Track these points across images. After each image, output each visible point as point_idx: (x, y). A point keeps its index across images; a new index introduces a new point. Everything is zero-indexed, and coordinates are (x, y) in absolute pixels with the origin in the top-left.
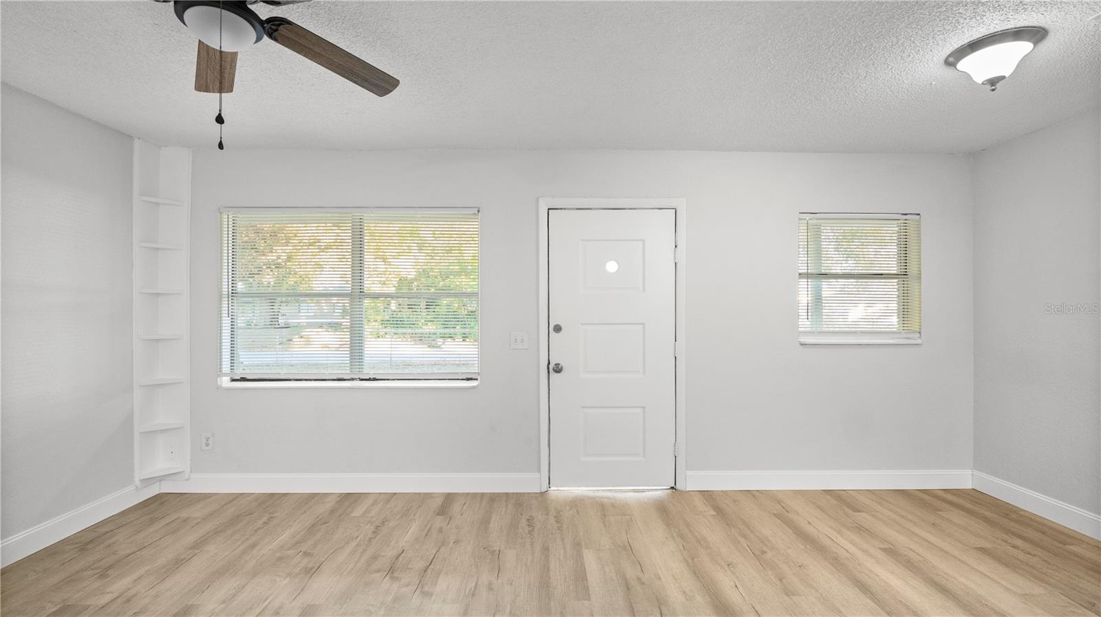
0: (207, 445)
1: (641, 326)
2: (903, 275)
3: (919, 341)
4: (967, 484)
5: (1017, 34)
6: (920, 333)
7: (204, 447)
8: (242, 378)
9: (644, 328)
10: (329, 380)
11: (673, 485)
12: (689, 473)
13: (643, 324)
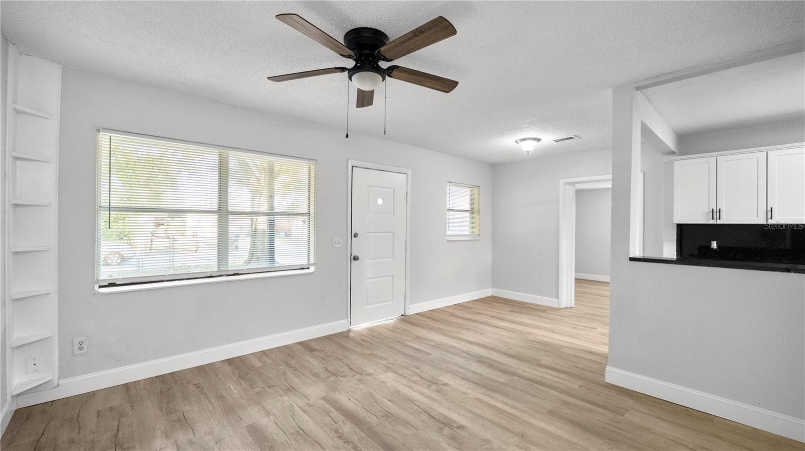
0: (81, 349)
1: (392, 234)
2: (472, 211)
3: (479, 239)
4: (490, 294)
5: (535, 139)
6: (479, 235)
7: (77, 352)
8: (109, 284)
9: (393, 235)
10: (200, 278)
11: (403, 314)
12: (411, 306)
13: (393, 232)
